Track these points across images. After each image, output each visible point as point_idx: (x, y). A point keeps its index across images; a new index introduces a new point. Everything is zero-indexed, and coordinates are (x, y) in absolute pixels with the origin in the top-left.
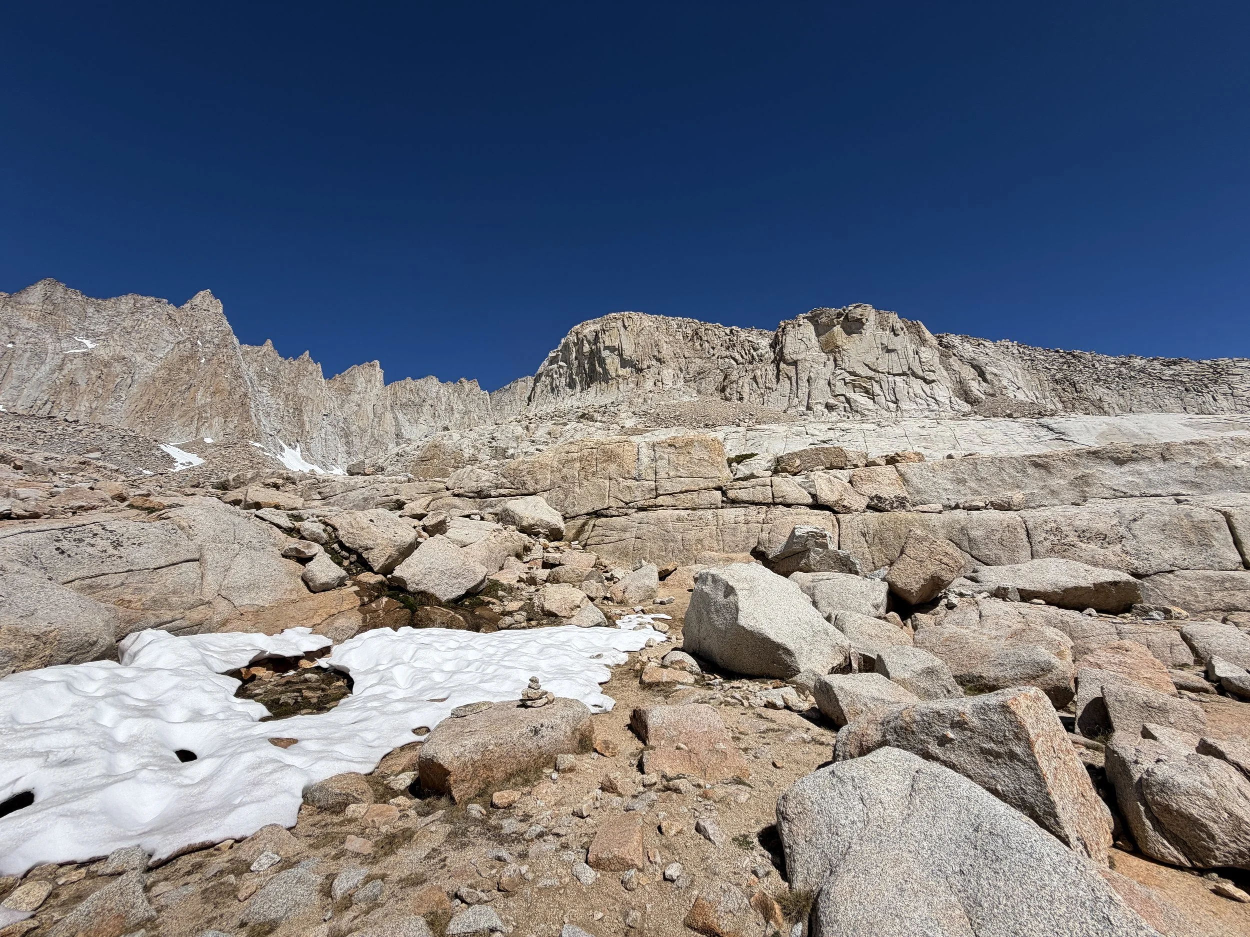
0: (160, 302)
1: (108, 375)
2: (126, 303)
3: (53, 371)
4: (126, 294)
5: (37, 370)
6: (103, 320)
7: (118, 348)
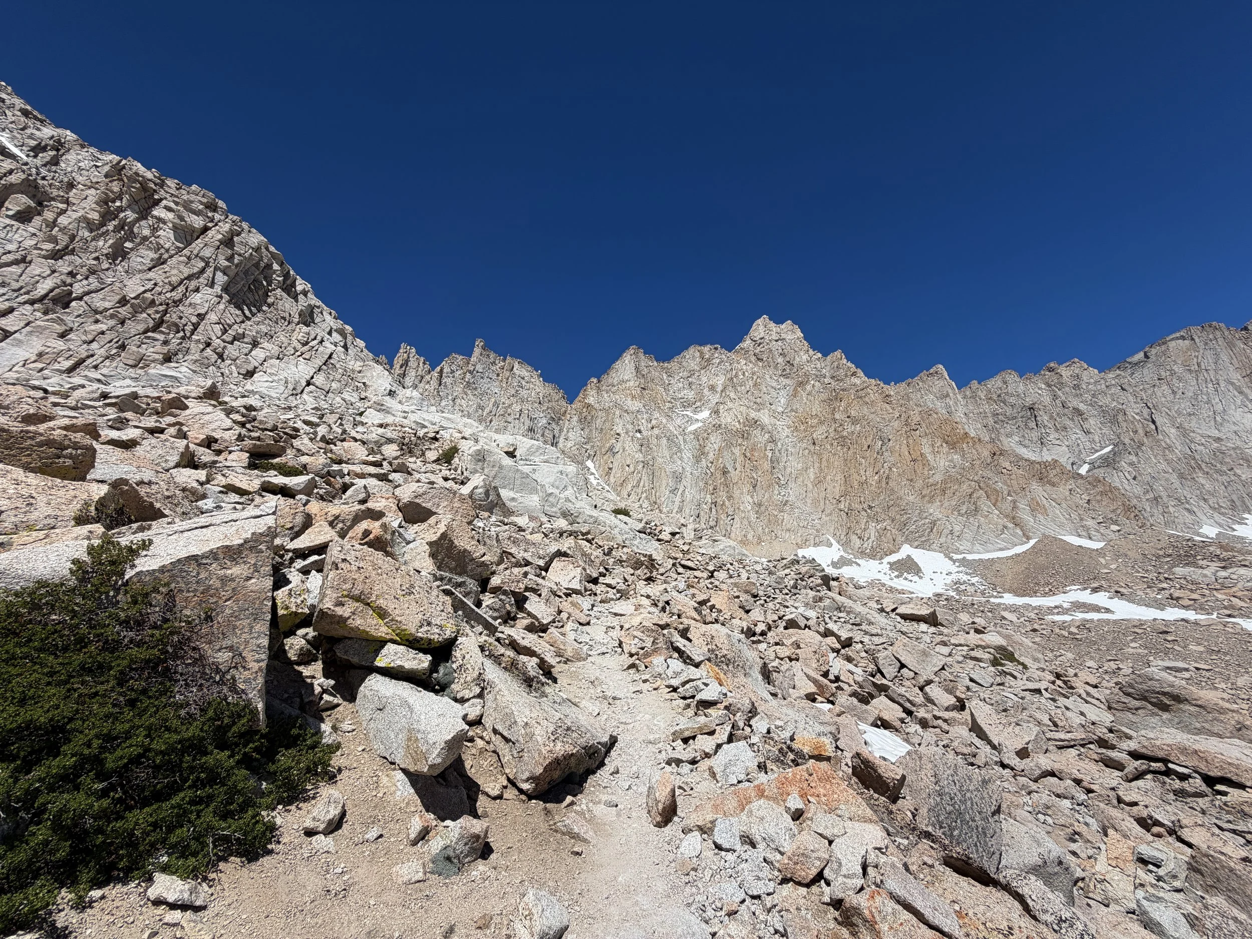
0: (716, 349)
1: (753, 450)
2: (692, 357)
3: (698, 460)
4: (687, 348)
5: (681, 459)
6: (681, 385)
7: (743, 409)
